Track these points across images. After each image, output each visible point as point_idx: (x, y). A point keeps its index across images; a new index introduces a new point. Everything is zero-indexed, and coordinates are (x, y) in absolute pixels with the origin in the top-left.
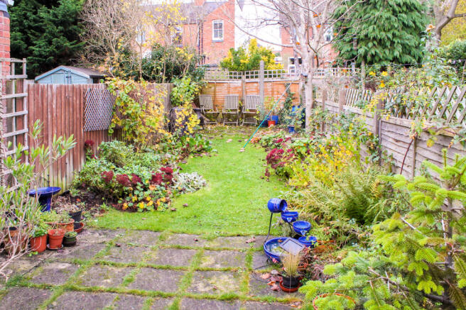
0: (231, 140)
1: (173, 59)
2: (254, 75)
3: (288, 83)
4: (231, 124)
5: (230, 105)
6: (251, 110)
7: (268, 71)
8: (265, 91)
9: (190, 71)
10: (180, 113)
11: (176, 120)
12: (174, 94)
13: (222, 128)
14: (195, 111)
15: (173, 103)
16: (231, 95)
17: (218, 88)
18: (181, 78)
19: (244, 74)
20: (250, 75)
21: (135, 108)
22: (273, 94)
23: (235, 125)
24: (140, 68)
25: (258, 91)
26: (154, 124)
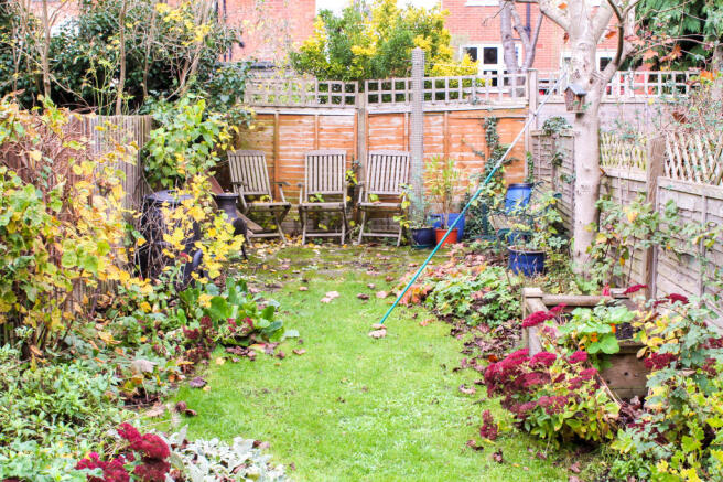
0: (335, 294)
1: (149, 40)
2: (393, 92)
3: (495, 115)
4: (325, 240)
5: (322, 184)
6: (383, 198)
7: (433, 80)
8: (426, 138)
9: (202, 78)
10: (179, 214)
11: (166, 237)
12: (156, 151)
13: (299, 251)
14: (220, 202)
15: (151, 179)
16: (322, 151)
17: (285, 131)
18: (175, 98)
19: (361, 90)
20: (380, 92)
21: (24, 206)
22: (447, 150)
23: (337, 241)
24: (43, 64)
25: (405, 140)
26: (92, 261)
